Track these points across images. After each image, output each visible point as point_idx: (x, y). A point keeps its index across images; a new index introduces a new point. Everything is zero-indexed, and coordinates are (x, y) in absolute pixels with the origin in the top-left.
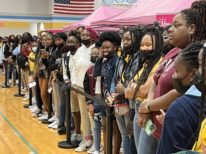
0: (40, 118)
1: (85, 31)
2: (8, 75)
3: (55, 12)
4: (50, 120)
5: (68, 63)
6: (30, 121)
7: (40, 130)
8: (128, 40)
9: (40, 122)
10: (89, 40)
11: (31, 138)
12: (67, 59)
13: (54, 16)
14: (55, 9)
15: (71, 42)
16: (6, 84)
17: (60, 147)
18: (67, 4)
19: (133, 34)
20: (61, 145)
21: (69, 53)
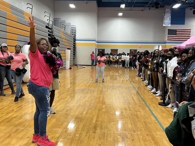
0: (152, 91)
1: (177, 50)
2: (140, 71)
3: (168, 40)
4: (157, 92)
5: (167, 64)
6: (147, 92)
7: (152, 97)
8: (191, 54)
9: (152, 93)
10: (178, 54)
11: (146, 99)
12: (167, 62)
13: (167, 41)
14: (168, 38)
15: (169, 54)
16: (139, 75)
17: (159, 104)
18: (175, 35)
19: (193, 51)
20: (160, 104)
21: (168, 59)
